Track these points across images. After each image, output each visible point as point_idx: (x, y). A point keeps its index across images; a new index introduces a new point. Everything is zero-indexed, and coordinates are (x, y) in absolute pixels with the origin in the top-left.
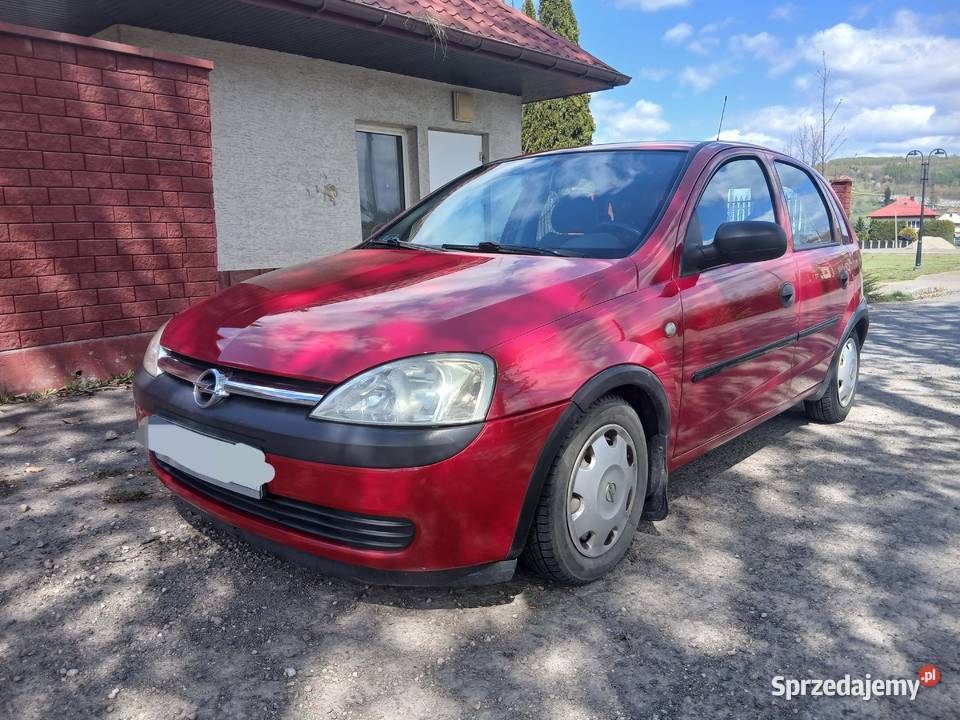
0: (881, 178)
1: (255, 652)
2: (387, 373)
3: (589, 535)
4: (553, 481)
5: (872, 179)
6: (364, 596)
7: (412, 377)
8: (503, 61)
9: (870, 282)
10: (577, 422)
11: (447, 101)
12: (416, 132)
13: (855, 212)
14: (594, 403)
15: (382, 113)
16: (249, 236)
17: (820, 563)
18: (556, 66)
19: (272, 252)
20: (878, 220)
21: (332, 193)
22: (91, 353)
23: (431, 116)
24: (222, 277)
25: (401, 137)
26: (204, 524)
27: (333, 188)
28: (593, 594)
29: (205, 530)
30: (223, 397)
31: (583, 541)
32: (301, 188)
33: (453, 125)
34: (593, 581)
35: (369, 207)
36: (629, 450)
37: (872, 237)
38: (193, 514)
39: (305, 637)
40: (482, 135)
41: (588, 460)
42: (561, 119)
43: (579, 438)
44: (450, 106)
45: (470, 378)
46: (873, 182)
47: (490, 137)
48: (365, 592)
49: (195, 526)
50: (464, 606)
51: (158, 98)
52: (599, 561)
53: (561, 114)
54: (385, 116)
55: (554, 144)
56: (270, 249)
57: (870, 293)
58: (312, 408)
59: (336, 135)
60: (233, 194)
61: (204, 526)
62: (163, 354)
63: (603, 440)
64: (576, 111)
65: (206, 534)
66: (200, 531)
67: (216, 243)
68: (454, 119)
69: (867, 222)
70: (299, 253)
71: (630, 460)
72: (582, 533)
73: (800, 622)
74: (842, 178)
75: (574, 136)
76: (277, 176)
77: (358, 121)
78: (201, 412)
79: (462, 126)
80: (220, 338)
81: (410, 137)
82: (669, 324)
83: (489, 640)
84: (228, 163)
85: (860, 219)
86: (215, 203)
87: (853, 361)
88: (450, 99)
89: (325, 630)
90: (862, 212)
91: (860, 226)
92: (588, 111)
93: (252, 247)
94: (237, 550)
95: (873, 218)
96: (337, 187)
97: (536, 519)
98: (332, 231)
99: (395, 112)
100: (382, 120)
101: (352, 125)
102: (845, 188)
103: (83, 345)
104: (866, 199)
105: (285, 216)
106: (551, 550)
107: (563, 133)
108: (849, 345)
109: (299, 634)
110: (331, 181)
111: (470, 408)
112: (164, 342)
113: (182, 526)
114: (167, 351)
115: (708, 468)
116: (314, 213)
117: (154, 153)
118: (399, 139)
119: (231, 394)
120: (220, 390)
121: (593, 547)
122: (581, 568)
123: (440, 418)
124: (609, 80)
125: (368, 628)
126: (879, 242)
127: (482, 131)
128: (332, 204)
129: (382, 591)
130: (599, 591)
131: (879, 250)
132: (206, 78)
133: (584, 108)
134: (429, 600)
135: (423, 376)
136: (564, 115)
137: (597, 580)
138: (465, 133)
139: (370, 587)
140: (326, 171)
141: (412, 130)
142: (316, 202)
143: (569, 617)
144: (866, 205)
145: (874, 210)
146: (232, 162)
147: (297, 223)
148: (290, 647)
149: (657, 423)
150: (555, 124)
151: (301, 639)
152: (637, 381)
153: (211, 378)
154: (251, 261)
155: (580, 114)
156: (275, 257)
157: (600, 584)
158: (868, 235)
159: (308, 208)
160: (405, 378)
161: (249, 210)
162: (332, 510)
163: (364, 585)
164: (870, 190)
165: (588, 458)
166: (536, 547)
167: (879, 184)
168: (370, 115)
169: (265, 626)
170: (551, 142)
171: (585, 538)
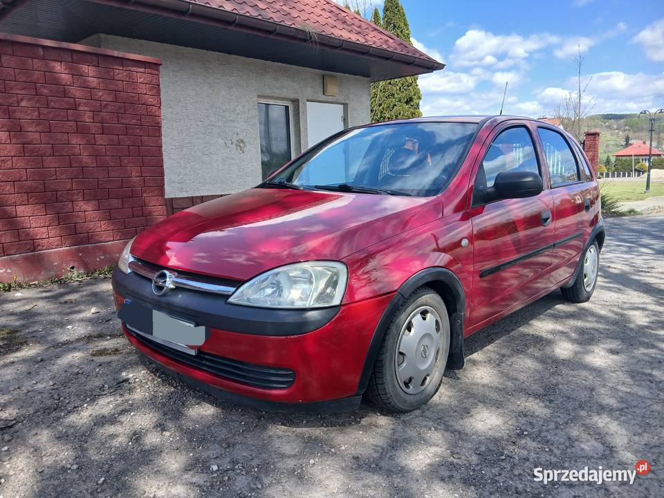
0: (622, 129)
1: (191, 454)
2: (277, 274)
3: (410, 380)
4: (386, 344)
5: (616, 129)
6: (262, 419)
7: (293, 277)
8: (357, 55)
9: (613, 203)
10: (402, 305)
11: (319, 81)
12: (299, 103)
13: (605, 152)
14: (413, 293)
15: (276, 91)
16: (186, 174)
17: (565, 399)
18: (394, 58)
19: (201, 185)
20: (621, 158)
21: (242, 145)
22: (80, 254)
23: (309, 92)
24: (168, 202)
25: (288, 107)
26: (157, 370)
27: (242, 141)
28: (412, 418)
29: (158, 374)
30: (172, 289)
31: (406, 384)
32: (221, 141)
33: (323, 98)
34: (413, 410)
35: (266, 150)
36: (437, 322)
37: (616, 170)
38: (150, 363)
39: (224, 445)
40: (343, 104)
41: (410, 331)
42: (398, 92)
43: (403, 316)
44: (321, 85)
45: (331, 277)
46: (617, 131)
47: (349, 106)
48: (262, 416)
49: (152, 372)
50: (327, 426)
51: (126, 84)
52: (418, 397)
53: (398, 88)
54: (277, 93)
55: (393, 108)
56: (200, 183)
57: (613, 210)
58: (229, 296)
59: (244, 106)
60: (175, 146)
61: (157, 372)
62: (131, 259)
63: (419, 317)
64: (408, 86)
65: (159, 377)
66: (155, 375)
67: (163, 180)
68: (324, 94)
69: (613, 159)
70: (220, 185)
71: (438, 329)
72: (406, 378)
73: (549, 438)
74: (593, 131)
75: (407, 103)
76: (205, 134)
77: (259, 96)
78: (157, 298)
79: (330, 99)
80: (168, 249)
81: (294, 108)
82: (464, 240)
83: (343, 448)
84: (172, 125)
85: (608, 157)
86: (164, 152)
87: (594, 260)
88: (321, 81)
89: (236, 441)
90: (609, 152)
91: (608, 162)
92: (417, 85)
93: (187, 181)
94: (179, 388)
95: (617, 156)
96: (245, 140)
97: (375, 369)
98: (241, 170)
99: (284, 90)
100: (275, 95)
101: (255, 99)
102: (595, 138)
103: (75, 249)
104: (612, 143)
105: (210, 160)
106: (384, 389)
107: (400, 101)
108: (591, 250)
109: (220, 443)
110: (241, 137)
111: (331, 297)
112: (132, 252)
113: (143, 372)
114: (135, 258)
115: (494, 333)
116: (230, 159)
117: (123, 121)
118: (287, 108)
119: (176, 287)
120: (169, 284)
121: (413, 387)
122: (405, 401)
123: (312, 303)
124: (430, 66)
125: (264, 440)
126: (621, 173)
127: (343, 101)
128: (241, 152)
129: (273, 415)
130: (417, 417)
131: (621, 179)
132: (158, 70)
133: (414, 84)
134: (305, 422)
135: (301, 276)
136: (400, 88)
137: (416, 409)
138: (332, 103)
139: (266, 412)
140: (238, 130)
141: (296, 102)
142: (230, 151)
143: (396, 433)
144: (613, 147)
145: (618, 151)
146: (175, 125)
147: (218, 165)
148: (213, 452)
149: (456, 305)
150: (393, 95)
151: (221, 446)
152: (442, 278)
153: (164, 276)
154: (186, 191)
155: (410, 88)
156: (203, 188)
157: (417, 412)
158: (613, 168)
159: (225, 155)
160: (290, 278)
161: (186, 156)
162: (242, 363)
163: (262, 412)
164: (615, 137)
165: (409, 328)
166: (375, 387)
167: (621, 133)
168: (268, 92)
169: (198, 438)
170: (391, 106)
171: (407, 381)
